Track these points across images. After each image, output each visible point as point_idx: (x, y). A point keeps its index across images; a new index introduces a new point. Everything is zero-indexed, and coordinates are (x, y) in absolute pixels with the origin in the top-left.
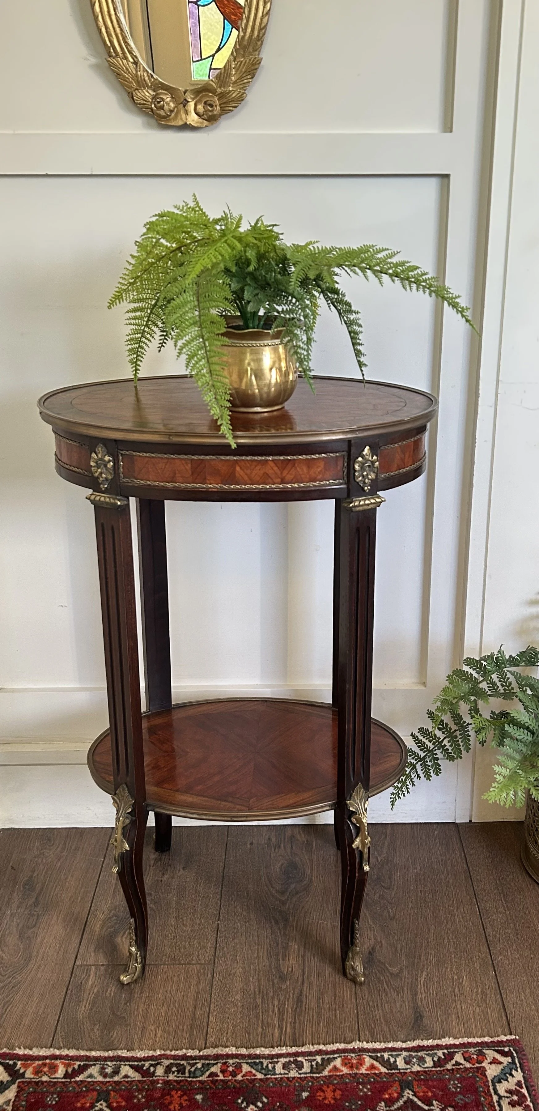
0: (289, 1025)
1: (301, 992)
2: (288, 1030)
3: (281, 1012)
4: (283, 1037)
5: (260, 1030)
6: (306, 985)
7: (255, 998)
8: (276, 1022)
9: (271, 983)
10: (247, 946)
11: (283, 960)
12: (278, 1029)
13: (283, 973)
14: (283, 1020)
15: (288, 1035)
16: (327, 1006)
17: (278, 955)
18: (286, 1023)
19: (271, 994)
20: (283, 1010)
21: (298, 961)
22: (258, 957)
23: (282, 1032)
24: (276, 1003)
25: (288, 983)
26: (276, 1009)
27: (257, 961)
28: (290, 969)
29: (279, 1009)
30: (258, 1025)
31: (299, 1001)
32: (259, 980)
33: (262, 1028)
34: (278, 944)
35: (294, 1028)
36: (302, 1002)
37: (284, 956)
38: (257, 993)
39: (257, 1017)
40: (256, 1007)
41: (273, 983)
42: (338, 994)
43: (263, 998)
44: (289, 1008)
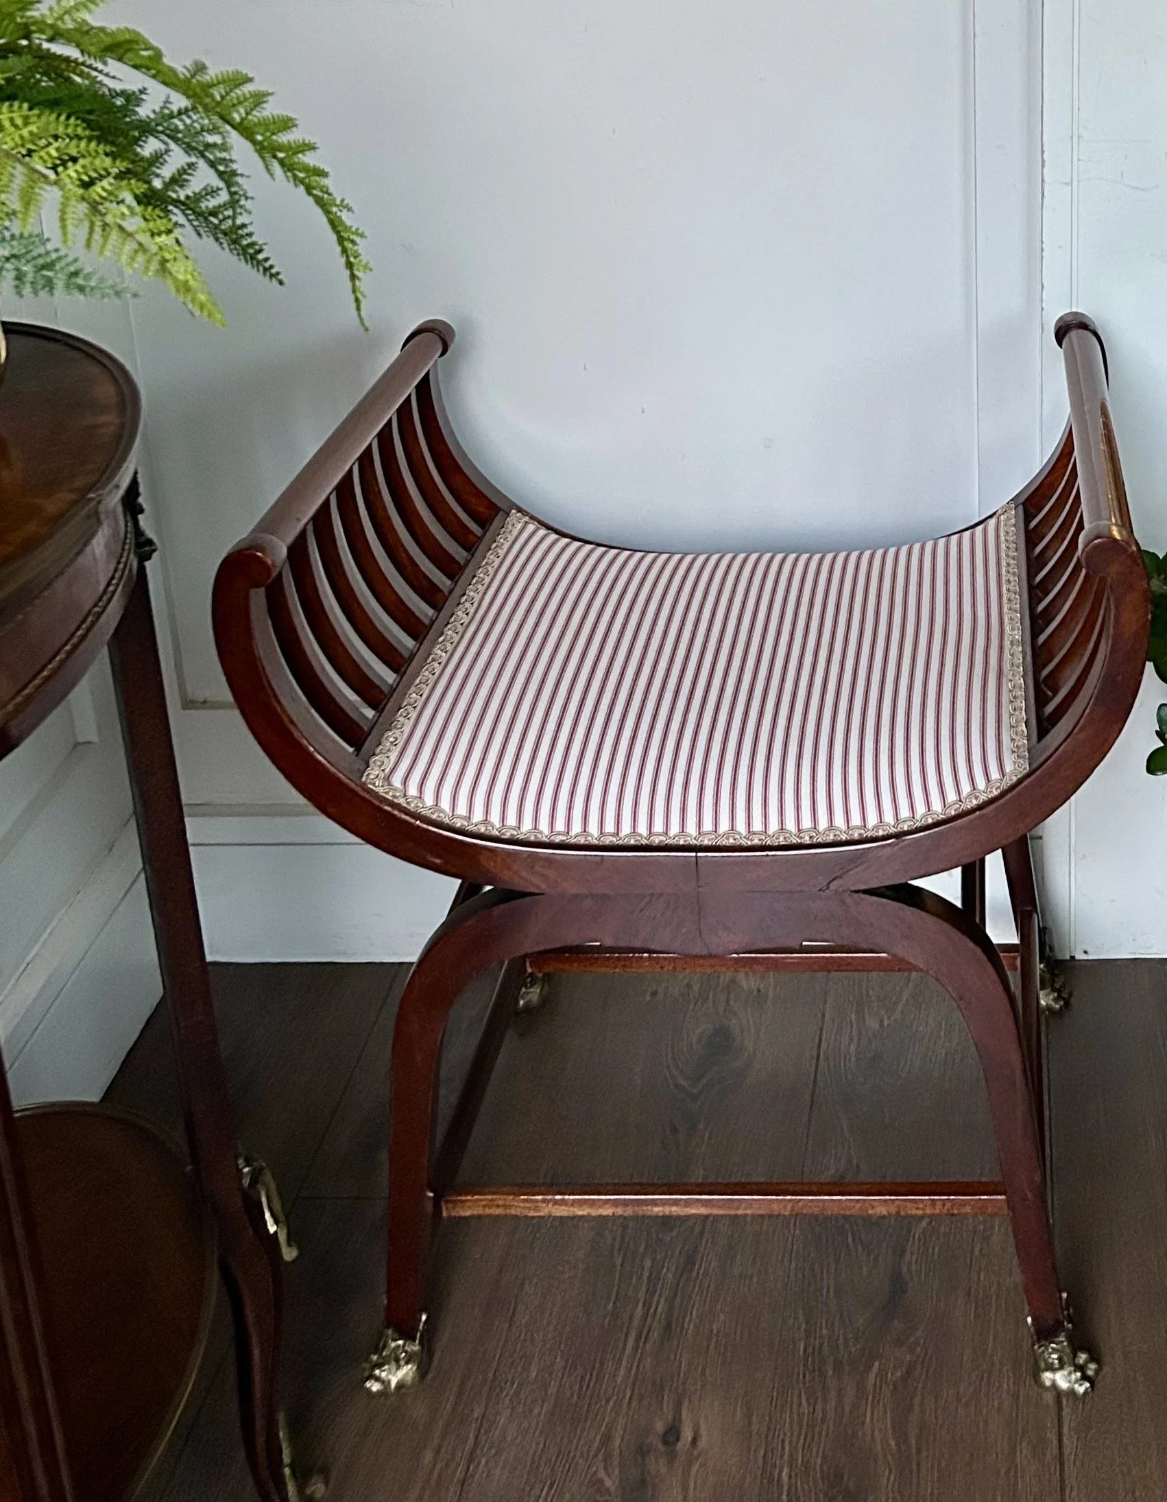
0: (662, 1301)
1: (696, 1249)
2: (659, 1310)
3: (654, 1279)
4: (649, 1321)
5: (610, 1307)
6: (706, 1235)
7: (612, 1255)
8: (641, 1294)
12: (643, 1309)
14: (655, 1292)
15: (658, 1317)
16: (737, 1271)
18: (660, 1296)
19: (641, 1250)
23: (648, 1310)
24: (648, 1263)
25: (674, 1233)
26: (646, 1274)
29: (651, 1275)
31: (690, 1262)
33: (614, 1303)
35: (671, 1307)
36: (694, 1264)
38: (617, 1247)
40: (611, 1273)
43: (625, 1255)
44: (668, 1275)
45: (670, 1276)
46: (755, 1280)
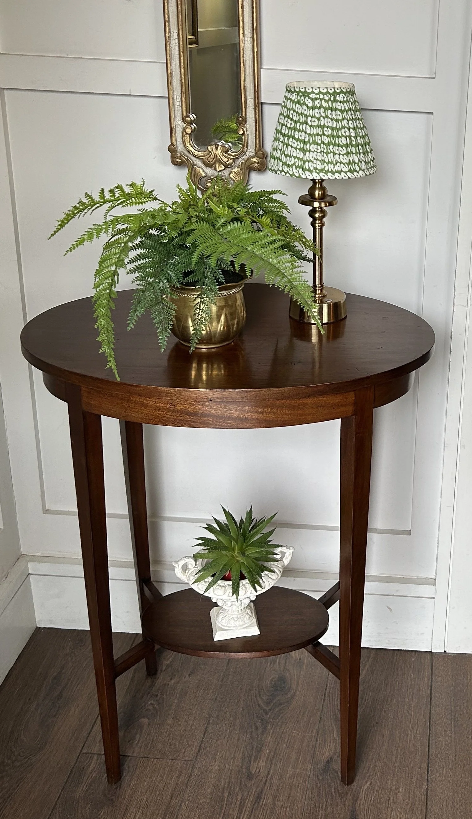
1: (262, 791)
3: (242, 805)
6: (267, 784)
7: (223, 792)
9: (239, 781)
10: (227, 747)
11: (254, 762)
13: (251, 773)
14: (241, 812)
16: (280, 804)
17: (250, 757)
19: (237, 790)
20: (244, 803)
21: (266, 764)
22: (234, 758)
24: (240, 798)
25: (253, 782)
26: (238, 803)
27: (232, 761)
28: (258, 770)
29: (240, 803)
30: (220, 815)
31: (259, 797)
32: (230, 778)
33: (223, 817)
34: (253, 748)
36: (260, 799)
37: (256, 758)
39: (221, 808)
40: (222, 801)
41: (241, 781)
42: (292, 794)
43: (229, 793)
45: (249, 804)
46: (288, 809)
